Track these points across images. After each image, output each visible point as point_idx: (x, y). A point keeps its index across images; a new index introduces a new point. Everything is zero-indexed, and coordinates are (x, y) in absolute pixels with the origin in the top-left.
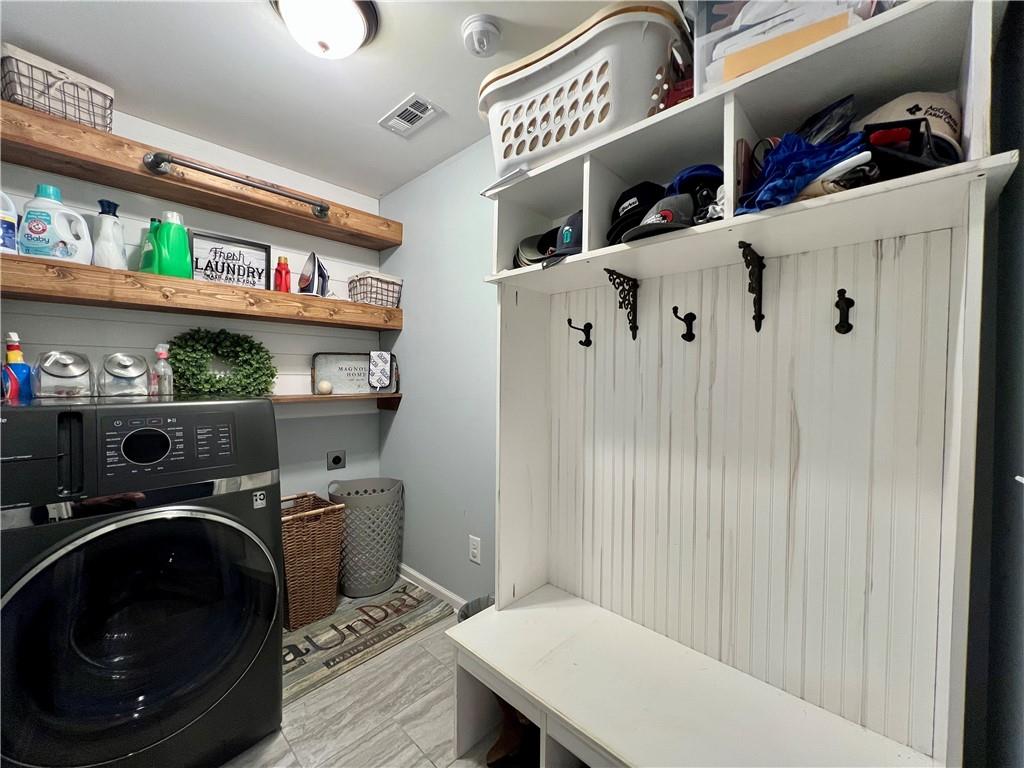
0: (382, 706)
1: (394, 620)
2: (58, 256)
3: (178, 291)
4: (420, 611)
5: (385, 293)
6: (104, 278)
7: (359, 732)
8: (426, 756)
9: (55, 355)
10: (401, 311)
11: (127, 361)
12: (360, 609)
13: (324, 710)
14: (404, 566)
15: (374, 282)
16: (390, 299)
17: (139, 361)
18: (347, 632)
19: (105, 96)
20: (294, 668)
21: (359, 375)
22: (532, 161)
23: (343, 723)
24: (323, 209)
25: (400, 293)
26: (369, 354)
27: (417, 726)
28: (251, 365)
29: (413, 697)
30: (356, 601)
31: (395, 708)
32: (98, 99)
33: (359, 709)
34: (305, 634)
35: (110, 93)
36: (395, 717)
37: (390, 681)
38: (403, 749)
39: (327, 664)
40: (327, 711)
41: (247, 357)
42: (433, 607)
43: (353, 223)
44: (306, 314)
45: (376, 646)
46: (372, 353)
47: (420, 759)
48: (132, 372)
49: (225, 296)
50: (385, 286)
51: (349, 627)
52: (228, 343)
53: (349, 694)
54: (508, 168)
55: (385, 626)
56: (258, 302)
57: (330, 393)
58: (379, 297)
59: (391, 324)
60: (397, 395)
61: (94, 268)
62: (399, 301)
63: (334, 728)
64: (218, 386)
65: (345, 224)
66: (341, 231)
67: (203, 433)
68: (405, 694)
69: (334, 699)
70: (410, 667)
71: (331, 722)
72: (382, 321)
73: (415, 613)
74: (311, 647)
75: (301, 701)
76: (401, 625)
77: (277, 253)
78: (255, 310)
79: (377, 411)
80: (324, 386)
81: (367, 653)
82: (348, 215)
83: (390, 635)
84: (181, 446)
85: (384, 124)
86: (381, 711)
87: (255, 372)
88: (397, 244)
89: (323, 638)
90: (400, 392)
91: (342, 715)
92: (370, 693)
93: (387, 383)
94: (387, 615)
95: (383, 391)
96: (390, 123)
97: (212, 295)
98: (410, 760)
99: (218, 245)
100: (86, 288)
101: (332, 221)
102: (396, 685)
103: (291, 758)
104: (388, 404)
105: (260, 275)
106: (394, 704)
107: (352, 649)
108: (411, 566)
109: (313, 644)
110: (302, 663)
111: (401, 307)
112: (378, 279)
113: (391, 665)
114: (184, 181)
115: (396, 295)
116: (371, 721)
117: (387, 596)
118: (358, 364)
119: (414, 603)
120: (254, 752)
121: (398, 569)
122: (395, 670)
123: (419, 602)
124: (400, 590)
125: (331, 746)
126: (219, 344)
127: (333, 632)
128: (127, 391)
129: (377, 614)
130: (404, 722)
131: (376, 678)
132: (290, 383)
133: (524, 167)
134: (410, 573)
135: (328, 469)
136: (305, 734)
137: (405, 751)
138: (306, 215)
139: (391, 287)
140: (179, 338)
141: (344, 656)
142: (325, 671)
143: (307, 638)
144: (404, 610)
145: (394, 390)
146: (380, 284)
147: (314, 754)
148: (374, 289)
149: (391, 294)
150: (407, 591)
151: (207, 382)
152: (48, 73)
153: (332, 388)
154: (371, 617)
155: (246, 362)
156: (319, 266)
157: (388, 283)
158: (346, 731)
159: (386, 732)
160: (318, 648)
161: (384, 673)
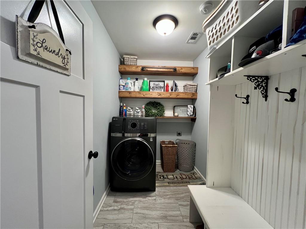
0: (176, 198)
1: (188, 180)
2: (129, 90)
3: (146, 94)
4: (195, 181)
5: (192, 88)
6: (135, 93)
7: (170, 201)
8: (182, 216)
9: (129, 108)
10: (197, 93)
11: (138, 109)
12: (180, 174)
13: (164, 192)
14: (195, 167)
15: (189, 86)
16: (194, 90)
17: (140, 108)
18: (175, 178)
19: (136, 58)
20: (162, 180)
21: (185, 112)
22: (217, 44)
23: (167, 197)
24: (175, 69)
25: (197, 88)
26: (187, 106)
27: (183, 208)
28: (159, 109)
29: (185, 201)
30: (181, 172)
31: (179, 201)
32: (135, 59)
33: (171, 196)
34: (167, 174)
35: (136, 57)
36: (179, 203)
37: (180, 194)
38: (177, 211)
39: (168, 183)
40: (165, 193)
41: (159, 107)
42: (200, 181)
43: (183, 71)
44: (170, 97)
45: (181, 184)
46: (188, 106)
47: (180, 216)
48: (139, 111)
49: (154, 94)
50: (192, 86)
51: (176, 177)
52: (155, 104)
53: (170, 192)
54: (211, 48)
55: (185, 180)
56: (160, 95)
57: (178, 116)
58: (190, 90)
59: (194, 97)
60: (195, 118)
61: (134, 91)
62: (197, 90)
63: (165, 197)
64: (153, 114)
65: (181, 72)
66: (181, 74)
67: (142, 124)
68: (183, 199)
69: (167, 191)
70: (187, 193)
71: (165, 195)
72: (191, 97)
73: (194, 181)
74: (167, 178)
75: (161, 188)
76: (189, 182)
77: (166, 82)
78: (160, 97)
79: (191, 122)
80: (176, 114)
81: (178, 185)
82: (182, 69)
83: (185, 183)
84: (139, 126)
85: (188, 43)
86: (176, 199)
87: (160, 111)
88: (197, 74)
89: (170, 177)
90: (196, 117)
91: (167, 195)
92: (175, 194)
93: (192, 114)
94: (186, 178)
95: (191, 116)
96: (189, 42)
97: (151, 94)
98: (178, 214)
99: (154, 83)
100: (133, 95)
101: (178, 72)
102: (182, 195)
103: (155, 198)
104: (193, 120)
105: (163, 88)
106: (179, 200)
107: (175, 182)
108: (197, 168)
109: (167, 177)
110: (164, 180)
111: (197, 92)
112: (190, 85)
113: (182, 190)
114: (147, 71)
115: (195, 89)
116: (173, 200)
117: (188, 173)
118: (185, 108)
119: (195, 178)
120: (149, 193)
121: (194, 167)
122: (183, 192)
123: (196, 178)
124: (192, 173)
125: (163, 200)
126: (154, 105)
127: (172, 176)
128: (138, 114)
129: (184, 177)
130: (180, 205)
131: (178, 191)
132: (168, 113)
133: (215, 46)
134: (196, 170)
135: (177, 136)
136: (159, 195)
137: (178, 211)
138: (171, 72)
139: (194, 87)
140: (147, 104)
141: (172, 183)
142: (167, 184)
143: (167, 175)
144: (191, 179)
145: (194, 116)
146: (190, 86)
147: (159, 200)
148: (189, 88)
149: (194, 88)
150: (194, 174)
151: (151, 113)
152: (128, 58)
153: (178, 114)
154: (182, 177)
155: (159, 108)
156: (175, 84)
157: (193, 85)
158: (167, 199)
159: (175, 205)
160: (168, 178)
161: (180, 191)
